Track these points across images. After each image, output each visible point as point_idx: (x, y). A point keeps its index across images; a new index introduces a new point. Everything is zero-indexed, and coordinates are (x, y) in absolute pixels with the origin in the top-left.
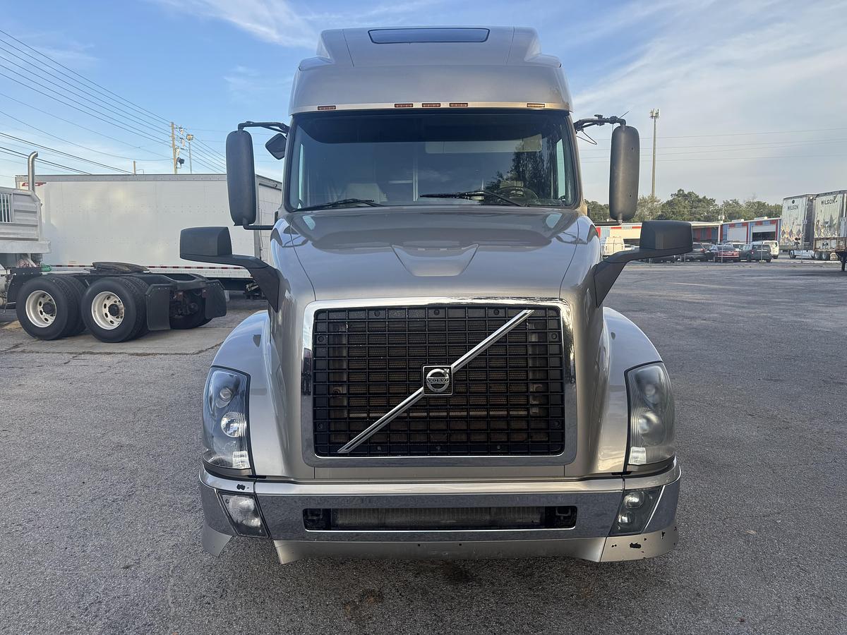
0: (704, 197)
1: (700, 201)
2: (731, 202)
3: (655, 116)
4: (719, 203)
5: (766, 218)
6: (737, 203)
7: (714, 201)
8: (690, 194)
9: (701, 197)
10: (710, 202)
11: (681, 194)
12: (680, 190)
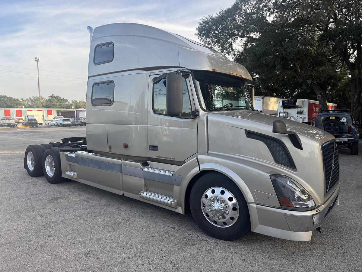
0: (63, 98)
1: (62, 100)
2: (74, 101)
3: (37, 60)
4: (70, 101)
5: (83, 109)
6: (77, 102)
7: (68, 100)
8: (57, 97)
9: (62, 98)
10: (66, 101)
11: (53, 96)
12: (53, 95)
